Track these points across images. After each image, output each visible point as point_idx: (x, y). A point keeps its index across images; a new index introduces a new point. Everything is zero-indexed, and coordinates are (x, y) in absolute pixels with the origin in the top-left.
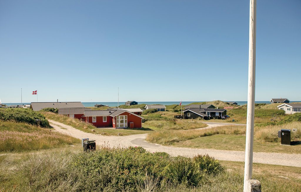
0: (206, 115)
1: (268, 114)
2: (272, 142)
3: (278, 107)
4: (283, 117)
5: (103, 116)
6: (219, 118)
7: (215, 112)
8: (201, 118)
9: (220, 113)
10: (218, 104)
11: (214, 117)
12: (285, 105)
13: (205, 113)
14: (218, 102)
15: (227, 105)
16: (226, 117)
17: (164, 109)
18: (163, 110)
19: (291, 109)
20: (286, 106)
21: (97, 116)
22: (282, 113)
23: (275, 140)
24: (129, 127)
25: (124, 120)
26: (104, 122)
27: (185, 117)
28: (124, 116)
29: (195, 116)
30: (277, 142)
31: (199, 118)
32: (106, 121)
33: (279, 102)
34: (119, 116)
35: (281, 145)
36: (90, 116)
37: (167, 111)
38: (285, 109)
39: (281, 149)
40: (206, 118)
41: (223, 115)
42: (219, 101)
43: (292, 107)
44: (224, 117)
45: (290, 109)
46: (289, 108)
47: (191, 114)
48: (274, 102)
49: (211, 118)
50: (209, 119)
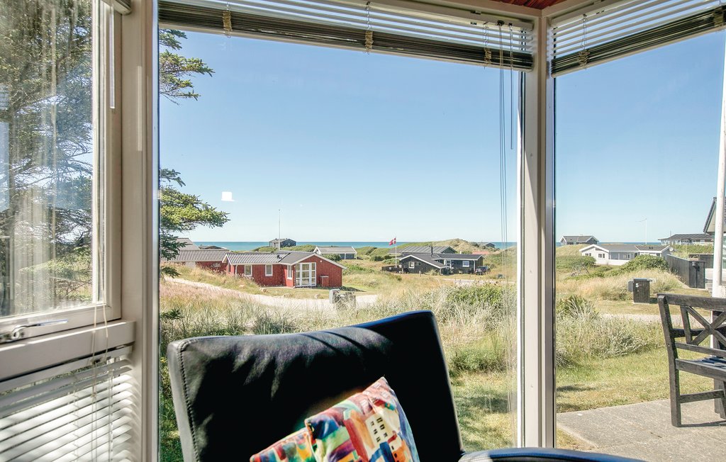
0: (445, 265)
1: (563, 265)
2: (615, 299)
3: (580, 250)
4: (592, 271)
5: (267, 264)
6: (471, 272)
7: (462, 261)
8: (436, 271)
9: (471, 263)
10: (456, 246)
11: (461, 270)
12: (593, 247)
13: (442, 261)
14: (456, 243)
15: (475, 248)
16: (484, 271)
17: (353, 255)
18: (351, 257)
19: (607, 255)
20: (597, 249)
21: (254, 264)
22: (590, 263)
23: (622, 297)
24: (320, 284)
25: (310, 271)
26: (266, 275)
27: (404, 269)
28: (310, 264)
29: (423, 268)
30: (625, 300)
31: (433, 271)
32: (272, 275)
33: (577, 243)
34: (302, 264)
35: (633, 303)
36: (241, 264)
37: (358, 258)
38: (595, 254)
39: (637, 309)
40: (445, 272)
41: (477, 266)
42: (458, 240)
43: (608, 251)
44: (480, 270)
45: (604, 254)
46: (602, 253)
47: (415, 263)
48: (568, 243)
49: (455, 272)
50: (450, 274)
